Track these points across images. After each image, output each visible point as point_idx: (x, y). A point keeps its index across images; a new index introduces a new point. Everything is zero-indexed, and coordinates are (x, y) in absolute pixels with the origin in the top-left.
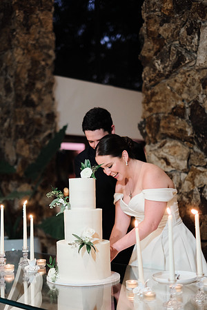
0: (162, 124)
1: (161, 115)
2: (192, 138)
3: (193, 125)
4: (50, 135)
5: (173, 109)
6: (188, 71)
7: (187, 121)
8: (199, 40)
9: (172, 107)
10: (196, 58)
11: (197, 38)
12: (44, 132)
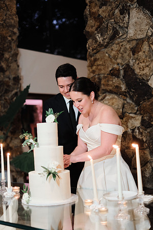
0: (103, 82)
1: (102, 76)
2: (125, 92)
3: (125, 82)
4: (16, 93)
5: (111, 71)
6: (121, 42)
7: (121, 80)
8: (129, 18)
9: (110, 69)
10: (127, 32)
11: (127, 17)
12: (12, 91)
